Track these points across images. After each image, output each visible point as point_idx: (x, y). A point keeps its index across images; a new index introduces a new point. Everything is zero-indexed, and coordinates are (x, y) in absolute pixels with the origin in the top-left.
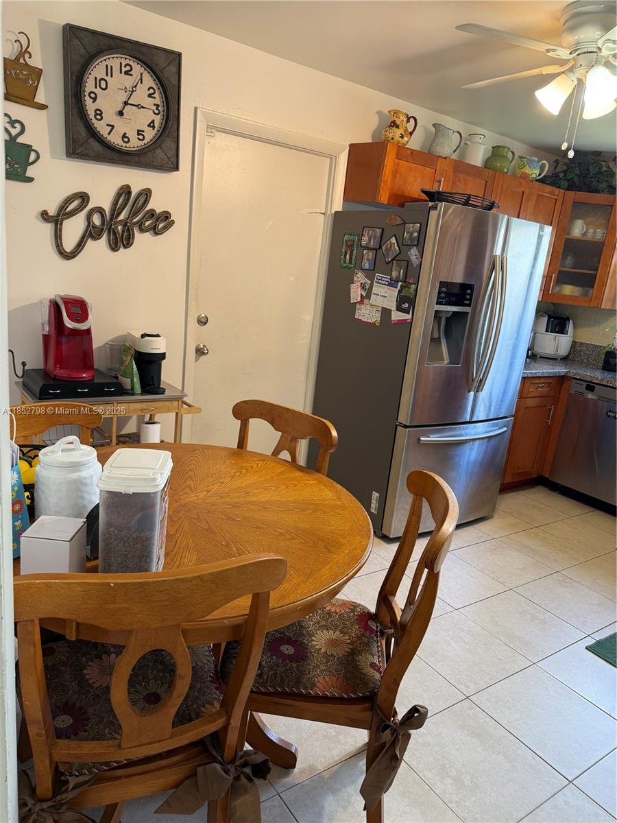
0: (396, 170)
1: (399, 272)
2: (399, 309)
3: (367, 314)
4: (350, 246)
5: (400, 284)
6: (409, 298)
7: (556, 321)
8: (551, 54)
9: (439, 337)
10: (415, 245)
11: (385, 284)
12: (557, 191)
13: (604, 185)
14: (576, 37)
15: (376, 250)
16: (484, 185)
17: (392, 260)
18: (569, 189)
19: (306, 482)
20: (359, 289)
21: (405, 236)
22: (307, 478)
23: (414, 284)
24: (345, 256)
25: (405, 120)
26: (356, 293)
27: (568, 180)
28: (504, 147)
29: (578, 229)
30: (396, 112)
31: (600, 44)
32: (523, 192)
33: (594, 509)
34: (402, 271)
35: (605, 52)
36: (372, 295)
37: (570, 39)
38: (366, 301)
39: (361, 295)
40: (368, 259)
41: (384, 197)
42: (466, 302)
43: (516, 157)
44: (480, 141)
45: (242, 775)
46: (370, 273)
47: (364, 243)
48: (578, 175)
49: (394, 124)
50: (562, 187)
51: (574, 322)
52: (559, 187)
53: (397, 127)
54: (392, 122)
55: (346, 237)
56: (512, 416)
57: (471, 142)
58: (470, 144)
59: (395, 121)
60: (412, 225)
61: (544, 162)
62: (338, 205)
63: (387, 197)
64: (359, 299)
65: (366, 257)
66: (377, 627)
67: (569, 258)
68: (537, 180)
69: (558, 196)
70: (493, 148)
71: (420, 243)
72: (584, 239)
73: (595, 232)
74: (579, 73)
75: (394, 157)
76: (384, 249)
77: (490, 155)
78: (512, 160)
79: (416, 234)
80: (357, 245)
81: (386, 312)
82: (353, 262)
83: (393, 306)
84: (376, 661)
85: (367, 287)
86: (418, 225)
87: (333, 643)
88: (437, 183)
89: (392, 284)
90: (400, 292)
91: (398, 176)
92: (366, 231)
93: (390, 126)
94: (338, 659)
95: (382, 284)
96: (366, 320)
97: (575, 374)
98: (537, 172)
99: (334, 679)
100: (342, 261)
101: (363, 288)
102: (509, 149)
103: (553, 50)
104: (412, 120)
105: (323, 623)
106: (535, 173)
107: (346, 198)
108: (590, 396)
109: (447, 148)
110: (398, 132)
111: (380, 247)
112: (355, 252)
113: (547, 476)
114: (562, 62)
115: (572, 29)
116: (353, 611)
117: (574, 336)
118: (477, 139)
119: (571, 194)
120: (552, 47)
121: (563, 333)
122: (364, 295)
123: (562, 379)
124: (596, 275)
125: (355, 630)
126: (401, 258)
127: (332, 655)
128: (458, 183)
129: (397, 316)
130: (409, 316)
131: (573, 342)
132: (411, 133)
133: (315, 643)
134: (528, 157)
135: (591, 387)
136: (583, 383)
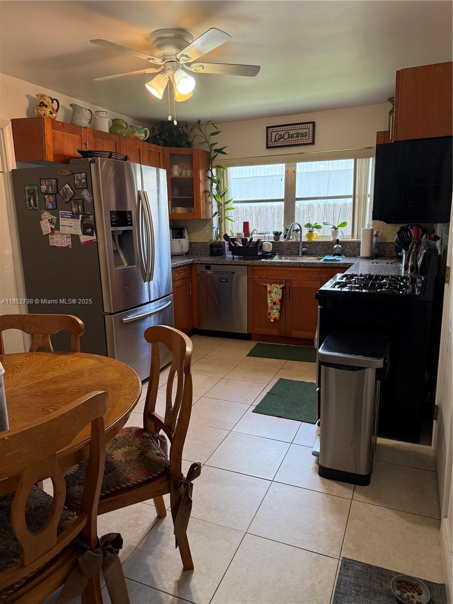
0: (54, 138)
1: (78, 208)
2: (84, 233)
3: (59, 241)
4: (32, 194)
5: (81, 216)
6: (90, 225)
7: (178, 231)
8: (151, 61)
9: (117, 249)
10: (85, 188)
11: (69, 218)
12: (158, 147)
13: (184, 143)
14: (162, 52)
15: (55, 194)
16: (114, 145)
17: (70, 200)
18: (164, 145)
19: (72, 359)
20: (48, 224)
21: (76, 182)
22: (70, 358)
23: (91, 215)
24: (30, 202)
25: (50, 101)
26: (46, 227)
27: (163, 140)
28: (120, 120)
29: (176, 172)
30: (42, 96)
31: (178, 56)
32: (139, 149)
33: (227, 339)
34: (80, 207)
35: (182, 62)
36: (60, 226)
37: (160, 52)
38: (56, 232)
39: (51, 228)
40: (50, 202)
41: (50, 157)
42: (129, 223)
43: (128, 126)
44: (104, 116)
45: (107, 551)
46: (54, 211)
47: (43, 191)
48: (167, 136)
49: (42, 105)
50: (160, 144)
51: (187, 230)
52: (159, 145)
53: (46, 106)
54: (41, 103)
55: (27, 188)
56: (172, 293)
57: (98, 116)
58: (97, 118)
59: (43, 102)
60: (79, 174)
61: (146, 129)
62: (12, 165)
63: (52, 156)
64: (50, 231)
65: (48, 200)
66: (149, 435)
67: (175, 190)
68: (145, 141)
69: (160, 150)
70: (113, 120)
71: (88, 186)
72: (180, 177)
73: (186, 173)
74: (169, 73)
75: (51, 128)
76: (61, 193)
77: (112, 125)
78: (126, 128)
79: (84, 181)
80: (38, 192)
81: (75, 238)
82: (37, 205)
83: (80, 232)
84: (158, 452)
85: (55, 221)
86: (84, 174)
87: (126, 454)
88: (84, 145)
89: (75, 216)
90: (82, 221)
91: (56, 141)
92: (43, 182)
93: (40, 106)
94: (135, 460)
95: (67, 218)
96: (60, 245)
97: (198, 261)
98: (144, 135)
99: (140, 471)
100: (28, 206)
101: (51, 222)
102: (123, 121)
103: (152, 59)
104: (55, 101)
105: (114, 446)
106: (142, 136)
107: (18, 159)
108: (209, 272)
109: (84, 122)
110: (47, 111)
111: (58, 192)
112: (37, 198)
113: (197, 327)
114: (157, 66)
115: (160, 46)
116: (130, 432)
117: (189, 239)
118: (102, 114)
119: (167, 149)
120: (151, 57)
121: (183, 238)
122: (53, 227)
123: (191, 265)
124: (193, 199)
125: (138, 441)
126: (76, 199)
127: (130, 460)
128: (98, 145)
129: (84, 239)
130: (94, 237)
131: (190, 242)
132: (57, 111)
133: (116, 458)
134: (136, 126)
135: (208, 267)
136: (203, 265)
